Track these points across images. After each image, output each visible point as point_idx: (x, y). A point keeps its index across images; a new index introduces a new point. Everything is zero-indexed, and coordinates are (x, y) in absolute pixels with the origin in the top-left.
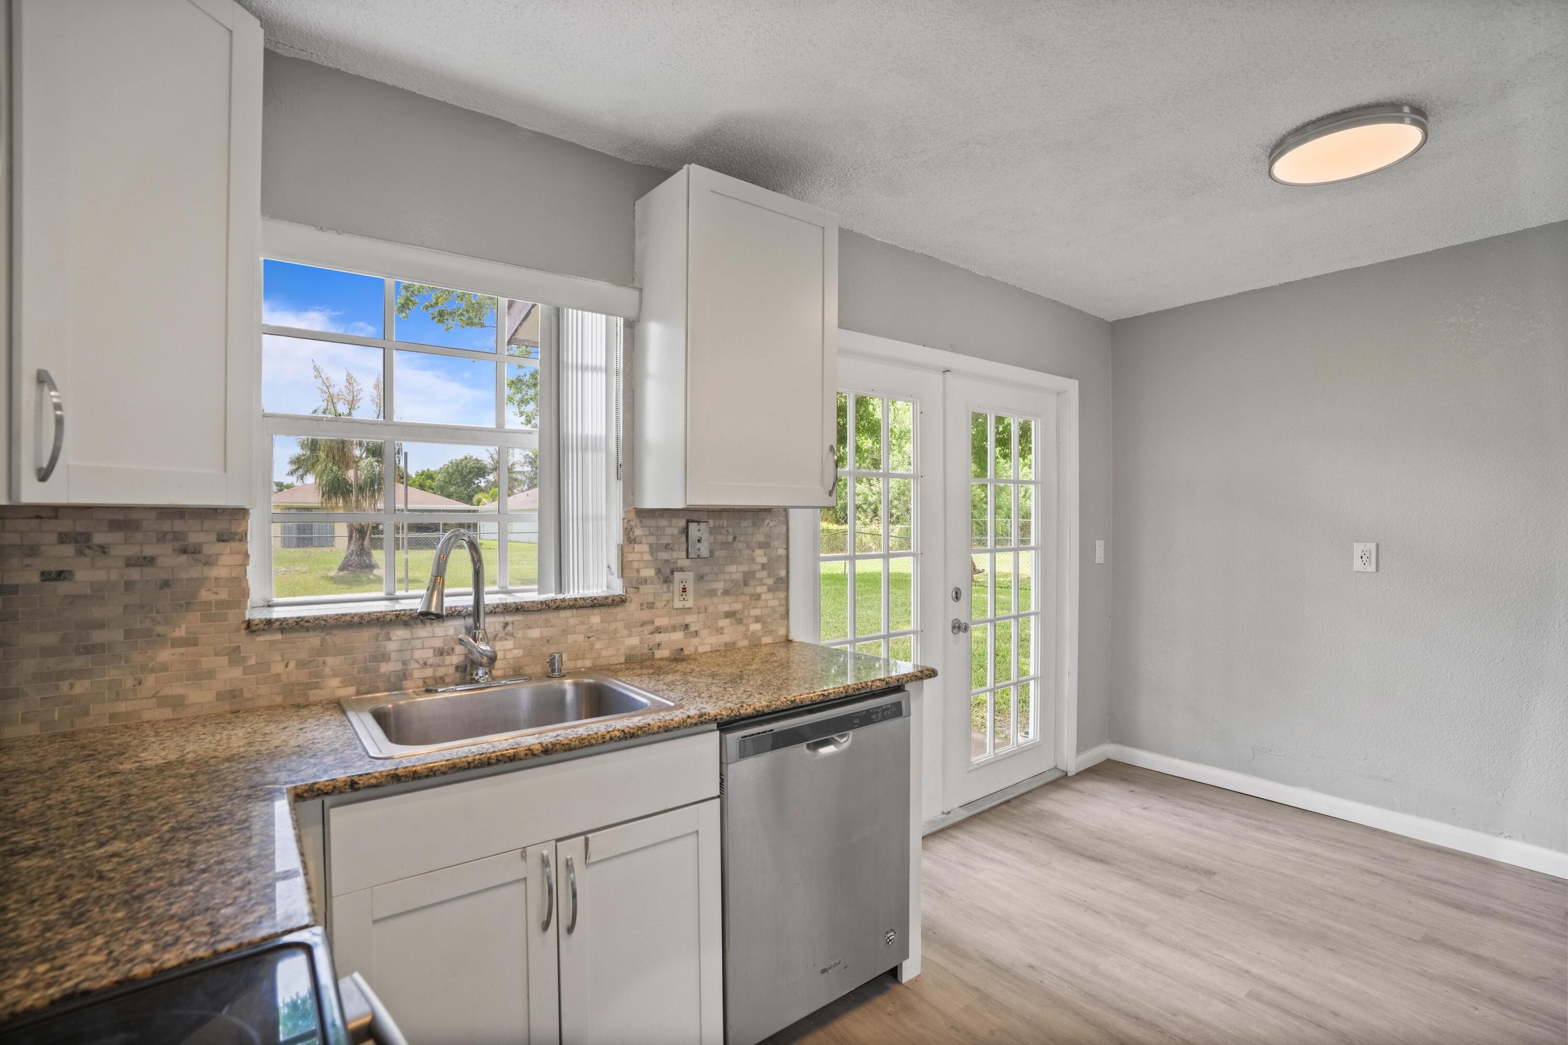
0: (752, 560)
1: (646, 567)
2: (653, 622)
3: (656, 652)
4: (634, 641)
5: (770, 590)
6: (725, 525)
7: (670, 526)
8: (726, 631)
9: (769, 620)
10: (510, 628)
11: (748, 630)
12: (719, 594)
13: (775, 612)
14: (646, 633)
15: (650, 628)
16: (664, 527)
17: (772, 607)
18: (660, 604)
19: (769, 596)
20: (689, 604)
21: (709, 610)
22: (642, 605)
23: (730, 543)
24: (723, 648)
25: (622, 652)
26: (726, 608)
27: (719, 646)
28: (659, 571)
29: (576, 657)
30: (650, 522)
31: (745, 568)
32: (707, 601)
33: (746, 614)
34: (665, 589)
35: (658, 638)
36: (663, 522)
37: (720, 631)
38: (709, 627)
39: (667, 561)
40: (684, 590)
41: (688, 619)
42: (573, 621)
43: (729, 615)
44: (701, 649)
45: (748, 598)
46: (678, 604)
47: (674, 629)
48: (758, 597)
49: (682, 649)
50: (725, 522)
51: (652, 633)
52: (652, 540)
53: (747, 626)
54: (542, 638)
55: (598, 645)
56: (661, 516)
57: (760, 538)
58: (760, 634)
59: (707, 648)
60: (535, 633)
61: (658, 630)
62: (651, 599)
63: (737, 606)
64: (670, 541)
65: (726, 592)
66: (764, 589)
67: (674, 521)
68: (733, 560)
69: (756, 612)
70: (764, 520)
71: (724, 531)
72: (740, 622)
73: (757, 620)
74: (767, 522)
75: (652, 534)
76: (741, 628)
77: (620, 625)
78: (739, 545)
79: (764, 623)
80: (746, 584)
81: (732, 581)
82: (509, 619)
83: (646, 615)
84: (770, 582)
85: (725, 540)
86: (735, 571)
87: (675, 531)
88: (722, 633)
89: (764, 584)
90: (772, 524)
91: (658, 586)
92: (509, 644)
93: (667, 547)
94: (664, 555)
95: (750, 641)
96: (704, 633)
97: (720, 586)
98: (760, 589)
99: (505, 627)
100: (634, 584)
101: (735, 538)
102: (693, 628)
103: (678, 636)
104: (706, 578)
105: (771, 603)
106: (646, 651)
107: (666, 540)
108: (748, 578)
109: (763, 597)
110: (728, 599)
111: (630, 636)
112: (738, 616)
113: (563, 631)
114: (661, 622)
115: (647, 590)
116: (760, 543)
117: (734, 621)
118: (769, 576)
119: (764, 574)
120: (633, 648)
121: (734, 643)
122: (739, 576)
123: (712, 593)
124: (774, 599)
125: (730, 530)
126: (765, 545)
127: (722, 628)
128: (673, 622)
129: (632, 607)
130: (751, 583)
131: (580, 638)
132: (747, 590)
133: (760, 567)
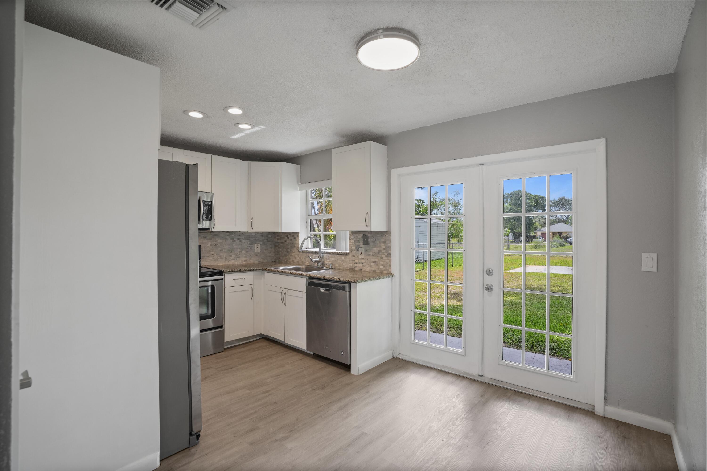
0: (381, 247)
1: (353, 246)
2: (355, 261)
3: (356, 268)
4: (351, 265)
5: (386, 256)
6: (373, 236)
7: (359, 236)
8: (373, 267)
9: (386, 266)
10: (329, 257)
11: (379, 268)
12: (371, 256)
13: (388, 264)
14: (353, 263)
15: (354, 262)
16: (358, 236)
17: (387, 262)
18: (356, 256)
19: (386, 258)
20: (363, 257)
21: (368, 260)
22: (352, 256)
23: (374, 241)
24: (372, 271)
25: (348, 267)
26: (373, 260)
27: (371, 271)
28: (356, 248)
29: (339, 266)
30: (354, 235)
31: (378, 249)
32: (367, 257)
33: (379, 262)
34: (357, 252)
35: (356, 265)
36: (357, 235)
37: (371, 266)
38: (368, 265)
39: (358, 245)
40: (361, 253)
41: (363, 261)
42: (339, 257)
43: (374, 262)
44: (366, 270)
45: (379, 258)
46: (360, 257)
47: (359, 263)
48: (382, 258)
49: (361, 269)
50: (373, 235)
51: (354, 264)
52: (355, 239)
53: (379, 266)
54: (334, 260)
55: (344, 264)
56: (357, 233)
57: (383, 240)
58: (383, 270)
59: (368, 270)
60: (333, 259)
61: (356, 263)
62: (354, 255)
63: (376, 260)
64: (359, 240)
65: (373, 255)
66: (384, 256)
67: (360, 234)
68: (375, 246)
69: (382, 263)
70: (384, 235)
71: (373, 238)
72: (377, 265)
73: (382, 265)
74: (385, 235)
75: (355, 238)
76: (377, 267)
77: (348, 260)
78: (377, 242)
79: (384, 267)
80: (379, 254)
81: (375, 252)
82: (329, 255)
83: (353, 259)
84: (386, 254)
85: (373, 240)
86: (375, 249)
87: (360, 237)
88: (372, 267)
89: (384, 255)
90: (386, 236)
91: (356, 251)
92: (329, 260)
93: (358, 241)
94: (357, 244)
95: (380, 271)
96: (367, 266)
97: (371, 253)
98: (383, 256)
99: (328, 257)
100: (351, 250)
101: (376, 240)
102: (364, 264)
103: (361, 265)
104: (368, 251)
105: (386, 261)
106: (353, 268)
107: (358, 240)
108: (379, 252)
109: (384, 258)
110: (374, 257)
111: (350, 263)
112: (376, 263)
113: (338, 259)
114: (357, 261)
115: (353, 252)
116: (383, 242)
117: (375, 264)
118: (386, 252)
119: (384, 251)
120: (351, 266)
121: (375, 271)
122: (377, 251)
123: (369, 255)
124: (387, 259)
125: (374, 237)
126: (384, 242)
127: (372, 266)
128: (359, 262)
129: (350, 256)
130: (380, 253)
131: (340, 262)
132: (379, 255)
133: (383, 249)
